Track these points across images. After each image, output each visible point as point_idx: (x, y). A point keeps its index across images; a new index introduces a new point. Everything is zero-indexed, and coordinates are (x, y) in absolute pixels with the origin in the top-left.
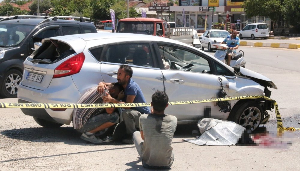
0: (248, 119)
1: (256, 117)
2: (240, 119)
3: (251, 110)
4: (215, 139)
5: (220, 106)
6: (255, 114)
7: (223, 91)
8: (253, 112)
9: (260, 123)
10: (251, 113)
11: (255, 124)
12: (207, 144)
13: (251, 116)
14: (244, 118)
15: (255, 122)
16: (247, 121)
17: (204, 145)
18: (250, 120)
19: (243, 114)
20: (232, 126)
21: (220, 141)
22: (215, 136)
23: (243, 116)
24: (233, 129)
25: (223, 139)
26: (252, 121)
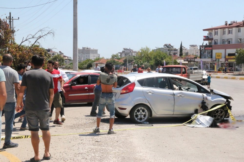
0: (218, 115)
1: (222, 114)
2: (214, 115)
3: (219, 110)
4: (199, 124)
5: (203, 108)
6: (221, 112)
7: (204, 101)
8: (220, 112)
9: (225, 117)
10: (219, 112)
11: (222, 118)
12: (195, 127)
13: (220, 114)
14: (216, 114)
15: (222, 117)
16: (217, 116)
17: (194, 127)
18: (219, 116)
19: (215, 112)
20: (208, 118)
21: (202, 125)
22: (199, 122)
23: (215, 114)
24: (208, 119)
25: (203, 124)
26: (220, 116)
